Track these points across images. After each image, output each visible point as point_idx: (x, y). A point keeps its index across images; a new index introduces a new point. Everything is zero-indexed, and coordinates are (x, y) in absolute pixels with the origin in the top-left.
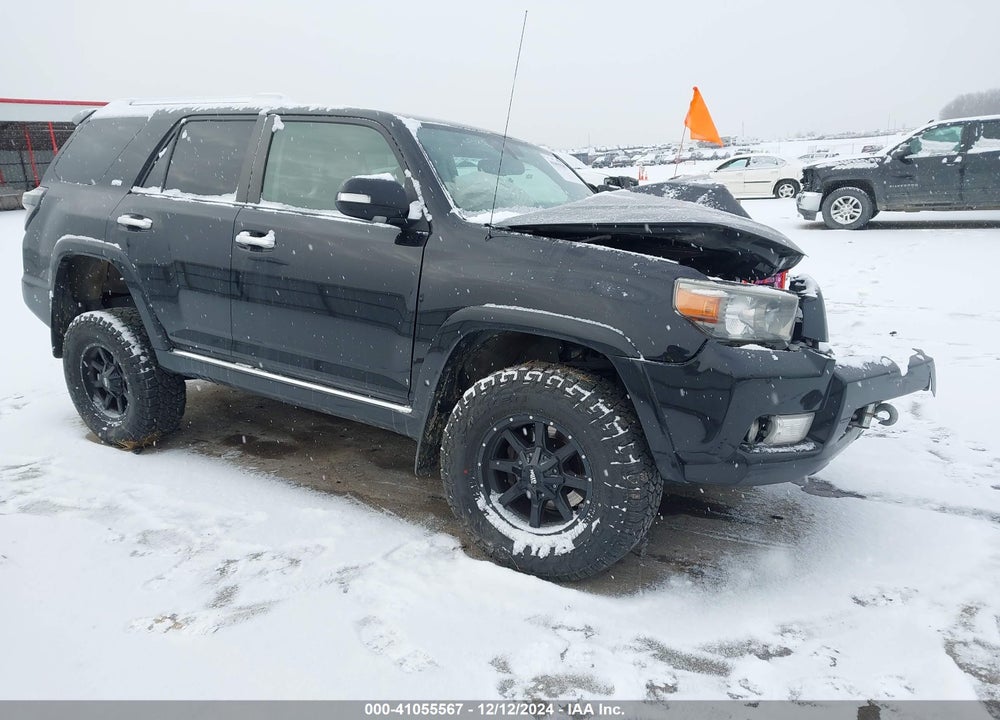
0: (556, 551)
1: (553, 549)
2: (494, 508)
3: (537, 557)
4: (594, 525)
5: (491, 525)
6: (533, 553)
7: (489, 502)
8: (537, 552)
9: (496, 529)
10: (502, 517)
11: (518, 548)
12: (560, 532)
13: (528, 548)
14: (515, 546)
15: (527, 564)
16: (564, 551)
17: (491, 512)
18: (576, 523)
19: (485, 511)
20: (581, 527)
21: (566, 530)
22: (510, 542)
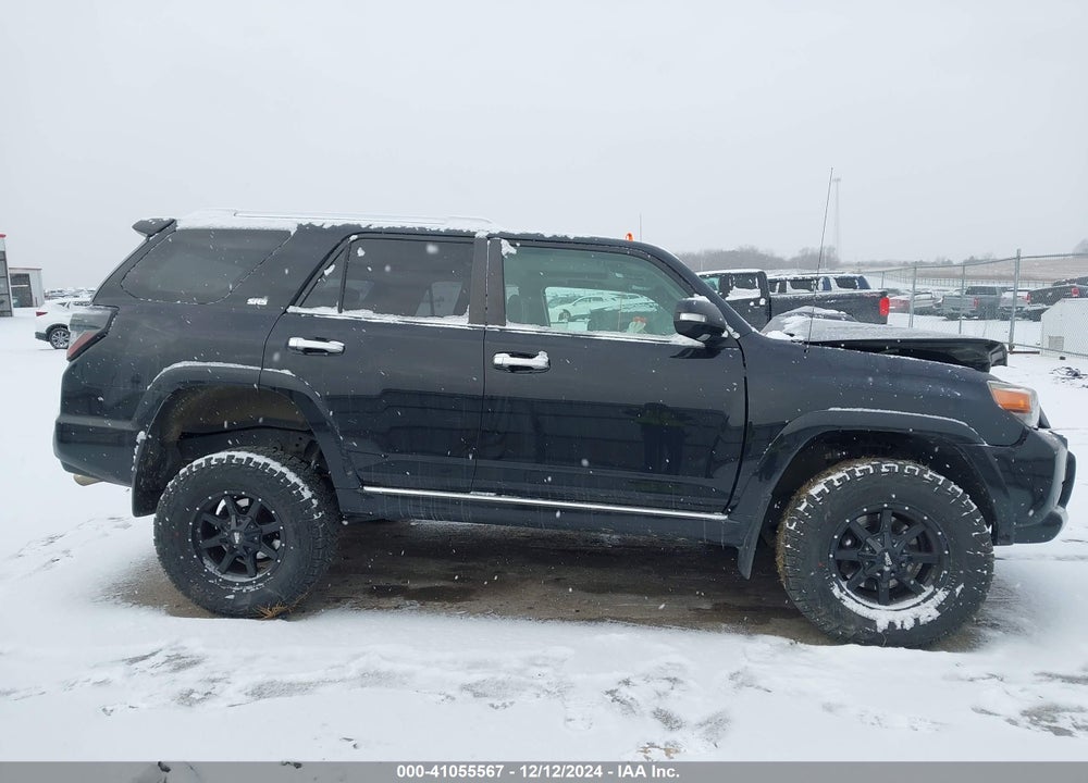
0: (922, 621)
1: (917, 620)
2: (847, 595)
3: (903, 630)
4: (958, 590)
5: (850, 611)
6: (899, 627)
7: (842, 590)
8: (902, 626)
9: (855, 613)
10: (857, 601)
11: (882, 625)
12: (918, 604)
13: (892, 624)
14: (879, 624)
15: (894, 638)
16: (930, 619)
17: (846, 598)
18: (934, 593)
19: (841, 599)
20: (941, 595)
21: (924, 601)
22: (872, 623)
